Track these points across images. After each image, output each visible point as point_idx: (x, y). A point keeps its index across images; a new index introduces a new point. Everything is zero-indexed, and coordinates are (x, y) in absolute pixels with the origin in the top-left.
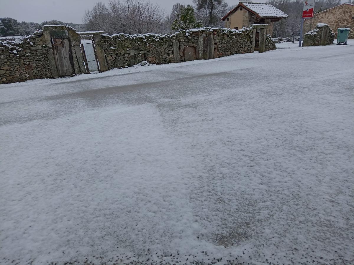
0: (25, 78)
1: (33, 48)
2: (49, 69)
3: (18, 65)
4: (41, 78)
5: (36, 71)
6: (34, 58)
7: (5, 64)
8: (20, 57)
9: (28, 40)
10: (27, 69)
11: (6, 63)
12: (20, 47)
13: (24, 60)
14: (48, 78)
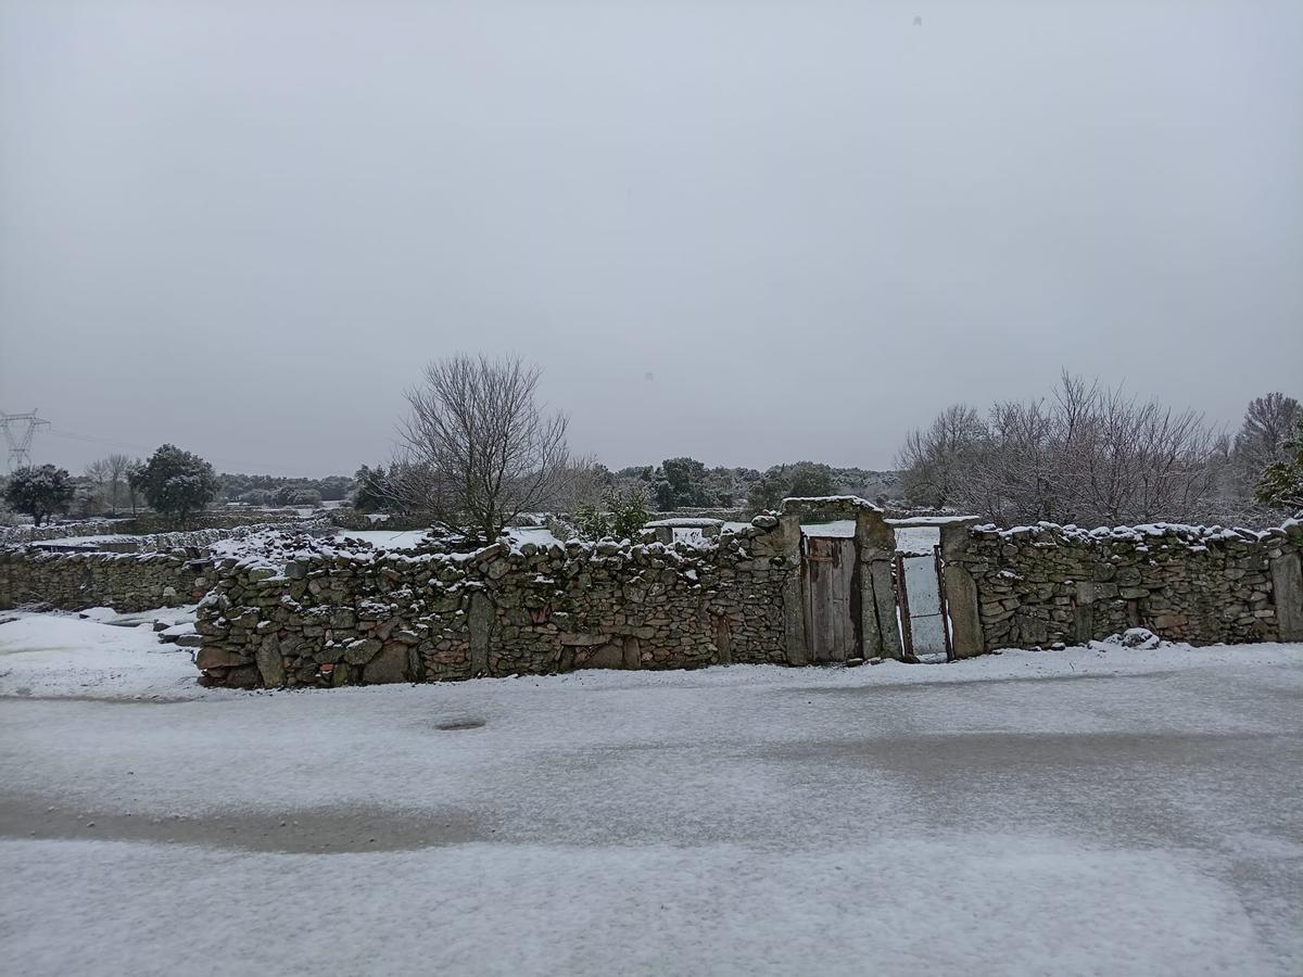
0: (705, 657)
1: (744, 566)
2: (780, 632)
3: (692, 615)
4: (753, 660)
5: (739, 637)
6: (742, 595)
7: (660, 609)
8: (704, 591)
9: (735, 541)
10: (716, 630)
11: (662, 606)
12: (708, 562)
13: (713, 602)
14: (774, 662)
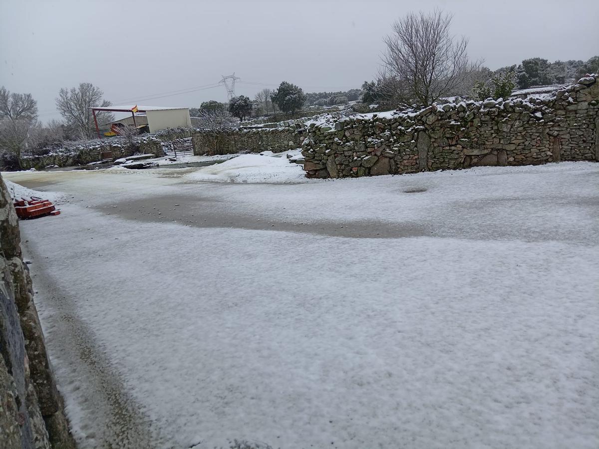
0: (545, 158)
1: (571, 108)
2: (592, 143)
3: (538, 136)
4: (574, 159)
5: (566, 147)
6: (569, 124)
7: (519, 134)
8: (545, 123)
9: (567, 94)
10: (552, 144)
11: (520, 133)
12: (549, 107)
13: (551, 129)
14: (587, 160)
